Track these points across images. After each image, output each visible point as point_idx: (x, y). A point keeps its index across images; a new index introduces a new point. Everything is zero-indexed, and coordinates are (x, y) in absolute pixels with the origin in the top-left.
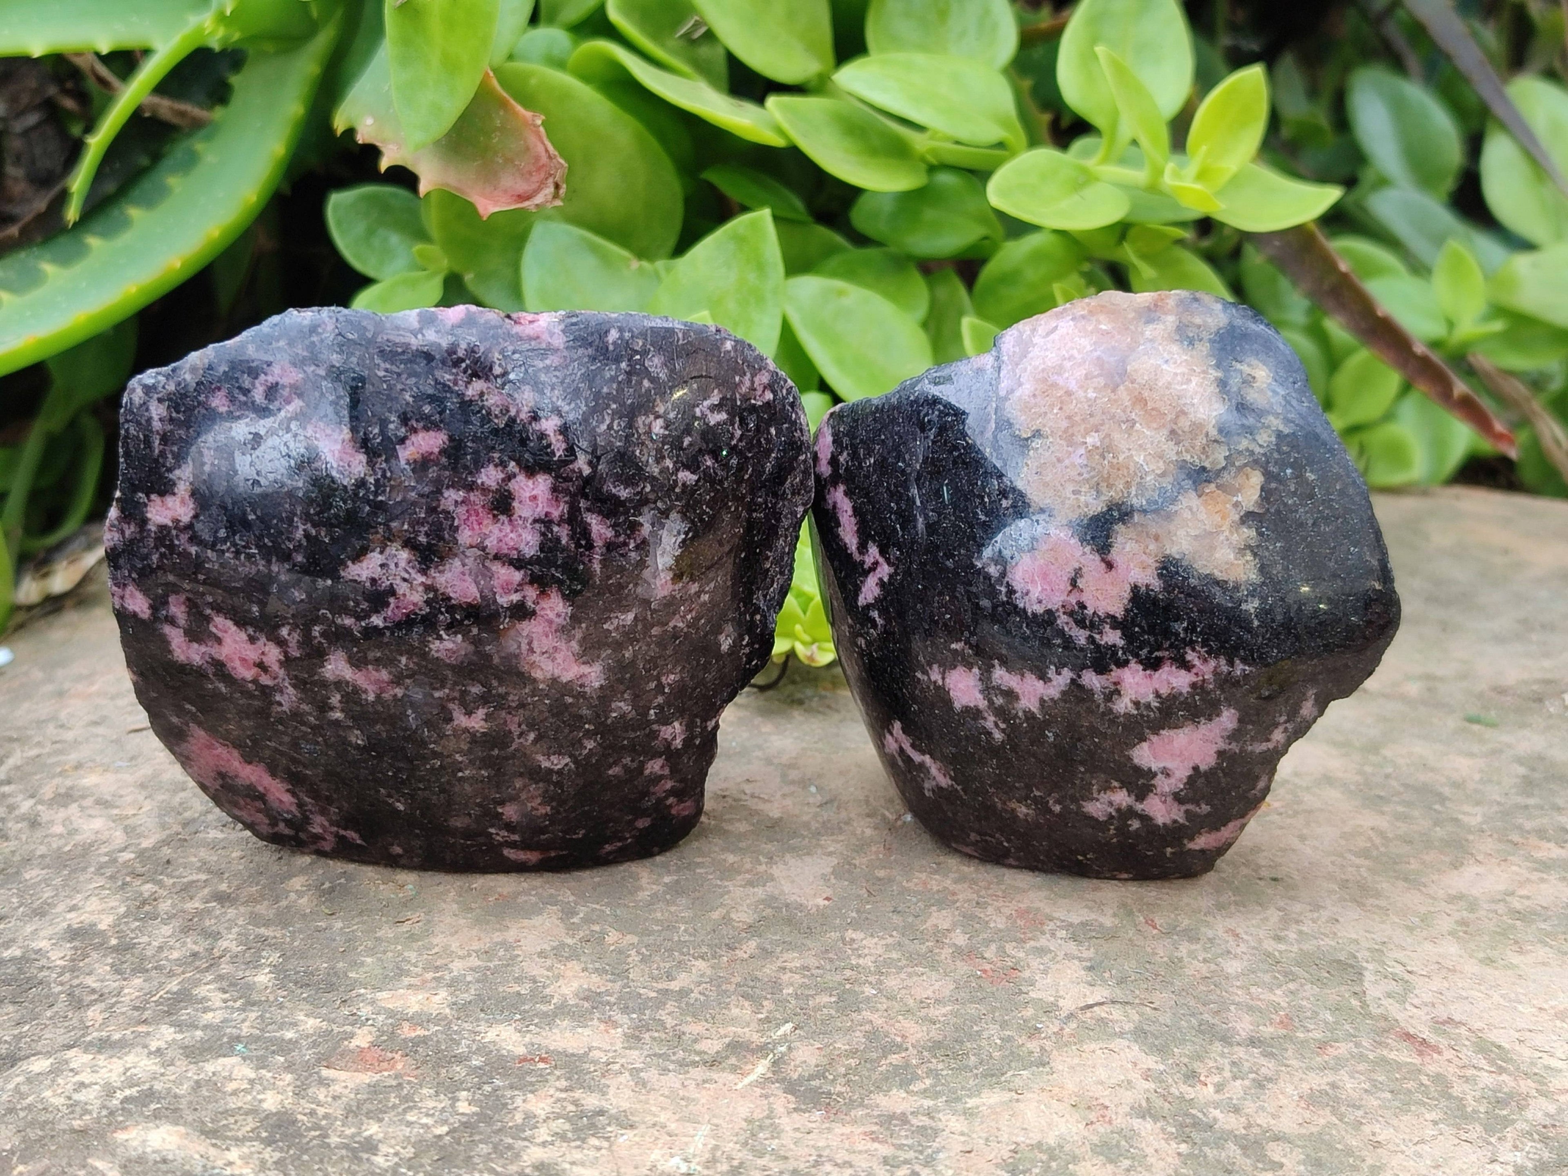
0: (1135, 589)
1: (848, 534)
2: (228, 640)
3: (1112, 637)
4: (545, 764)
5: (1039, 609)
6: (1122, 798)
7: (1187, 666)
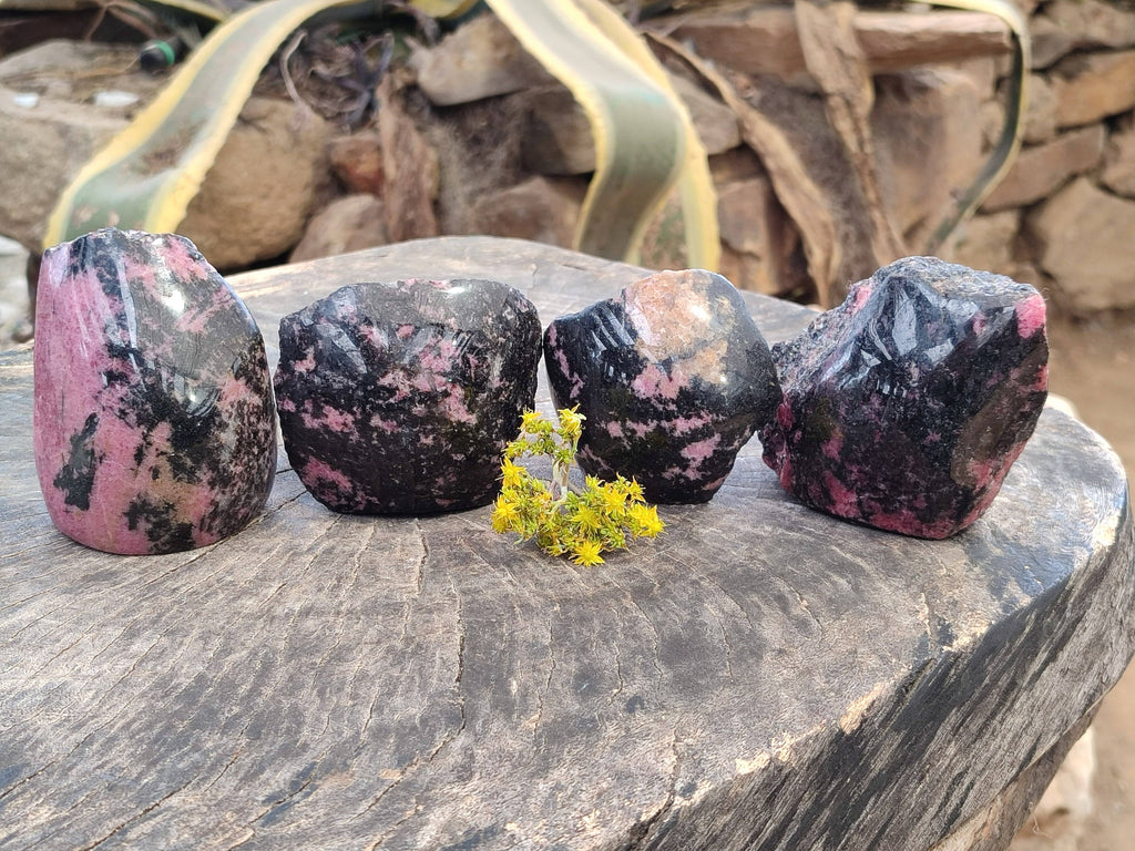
0: (681, 388)
1: (565, 369)
2: (331, 416)
3: (673, 407)
4: (455, 458)
5: (644, 397)
6: (677, 470)
7: (701, 417)
